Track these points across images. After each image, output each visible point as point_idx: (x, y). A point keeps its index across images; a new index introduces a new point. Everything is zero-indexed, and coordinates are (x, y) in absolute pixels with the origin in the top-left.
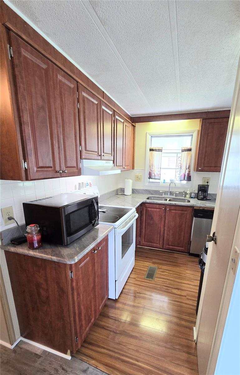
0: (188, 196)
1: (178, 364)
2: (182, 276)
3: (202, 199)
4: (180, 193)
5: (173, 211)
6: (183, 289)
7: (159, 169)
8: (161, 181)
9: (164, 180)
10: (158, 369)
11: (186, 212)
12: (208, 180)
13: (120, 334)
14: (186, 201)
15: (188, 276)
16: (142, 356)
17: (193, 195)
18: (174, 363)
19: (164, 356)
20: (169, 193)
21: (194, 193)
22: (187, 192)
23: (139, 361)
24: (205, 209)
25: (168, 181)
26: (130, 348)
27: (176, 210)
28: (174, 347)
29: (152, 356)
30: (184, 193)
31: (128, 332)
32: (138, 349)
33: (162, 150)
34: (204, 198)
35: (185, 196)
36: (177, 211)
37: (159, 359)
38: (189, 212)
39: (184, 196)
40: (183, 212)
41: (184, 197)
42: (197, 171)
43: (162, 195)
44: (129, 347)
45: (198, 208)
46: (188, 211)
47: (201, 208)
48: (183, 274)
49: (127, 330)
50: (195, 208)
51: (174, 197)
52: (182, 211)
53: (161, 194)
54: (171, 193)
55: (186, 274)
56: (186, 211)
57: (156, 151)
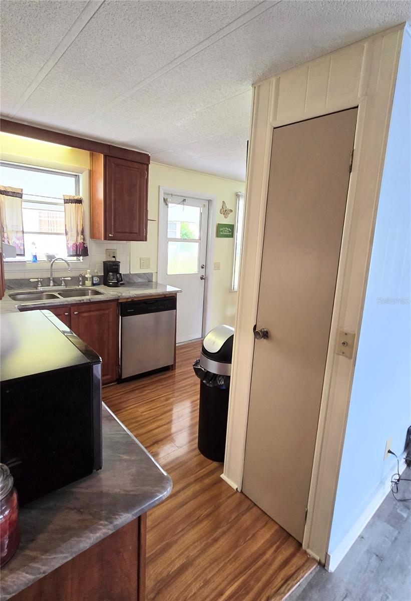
0: (88, 283)
1: (254, 535)
2: (141, 421)
3: (116, 285)
4: (73, 278)
5: (85, 314)
6: (162, 437)
7: (20, 234)
8: (28, 258)
9: (35, 257)
10: (247, 568)
11: (107, 312)
12: (114, 253)
13: (158, 594)
14: (90, 291)
15: (148, 415)
16: (218, 580)
17: (96, 280)
18: (249, 539)
19: (235, 545)
20: (51, 282)
21: (98, 276)
22: (86, 276)
23: (223, 591)
24: (135, 300)
25: (42, 257)
26: (195, 594)
27: (89, 311)
28: (231, 522)
29: (227, 563)
30: (81, 279)
31: (165, 574)
32: (204, 578)
33: (22, 195)
34: (119, 282)
35: (84, 284)
36: (92, 313)
37: (235, 556)
38: (112, 309)
39: (81, 283)
40: (102, 312)
41: (82, 285)
42: (106, 240)
43: (36, 287)
44: (193, 593)
45: (125, 301)
46: (110, 308)
47: (129, 300)
48: (138, 417)
49: (161, 573)
50: (120, 301)
51: (63, 287)
52: (100, 310)
53: (35, 285)
54: (57, 282)
55: (143, 414)
56: (107, 309)
57: (8, 195)
